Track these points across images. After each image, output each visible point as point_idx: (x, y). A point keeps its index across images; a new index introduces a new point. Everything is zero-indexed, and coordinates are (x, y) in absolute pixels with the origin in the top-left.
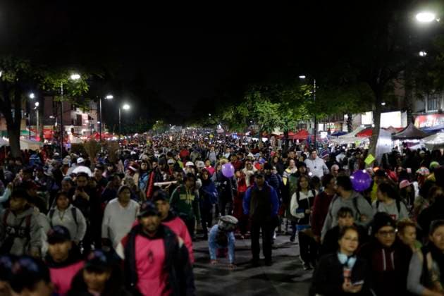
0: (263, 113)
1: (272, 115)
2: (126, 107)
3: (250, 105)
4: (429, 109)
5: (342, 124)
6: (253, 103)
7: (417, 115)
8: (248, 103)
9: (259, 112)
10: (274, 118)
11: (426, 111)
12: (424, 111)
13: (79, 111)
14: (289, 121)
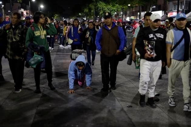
0: (100, 7)
1: (104, 8)
2: (42, 6)
3: (95, 4)
4: (174, 10)
5: (137, 17)
6: (96, 3)
7: (169, 12)
8: (94, 3)
9: (99, 7)
10: (105, 10)
11: (173, 10)
12: (172, 10)
13: (22, 10)
14: (112, 11)
